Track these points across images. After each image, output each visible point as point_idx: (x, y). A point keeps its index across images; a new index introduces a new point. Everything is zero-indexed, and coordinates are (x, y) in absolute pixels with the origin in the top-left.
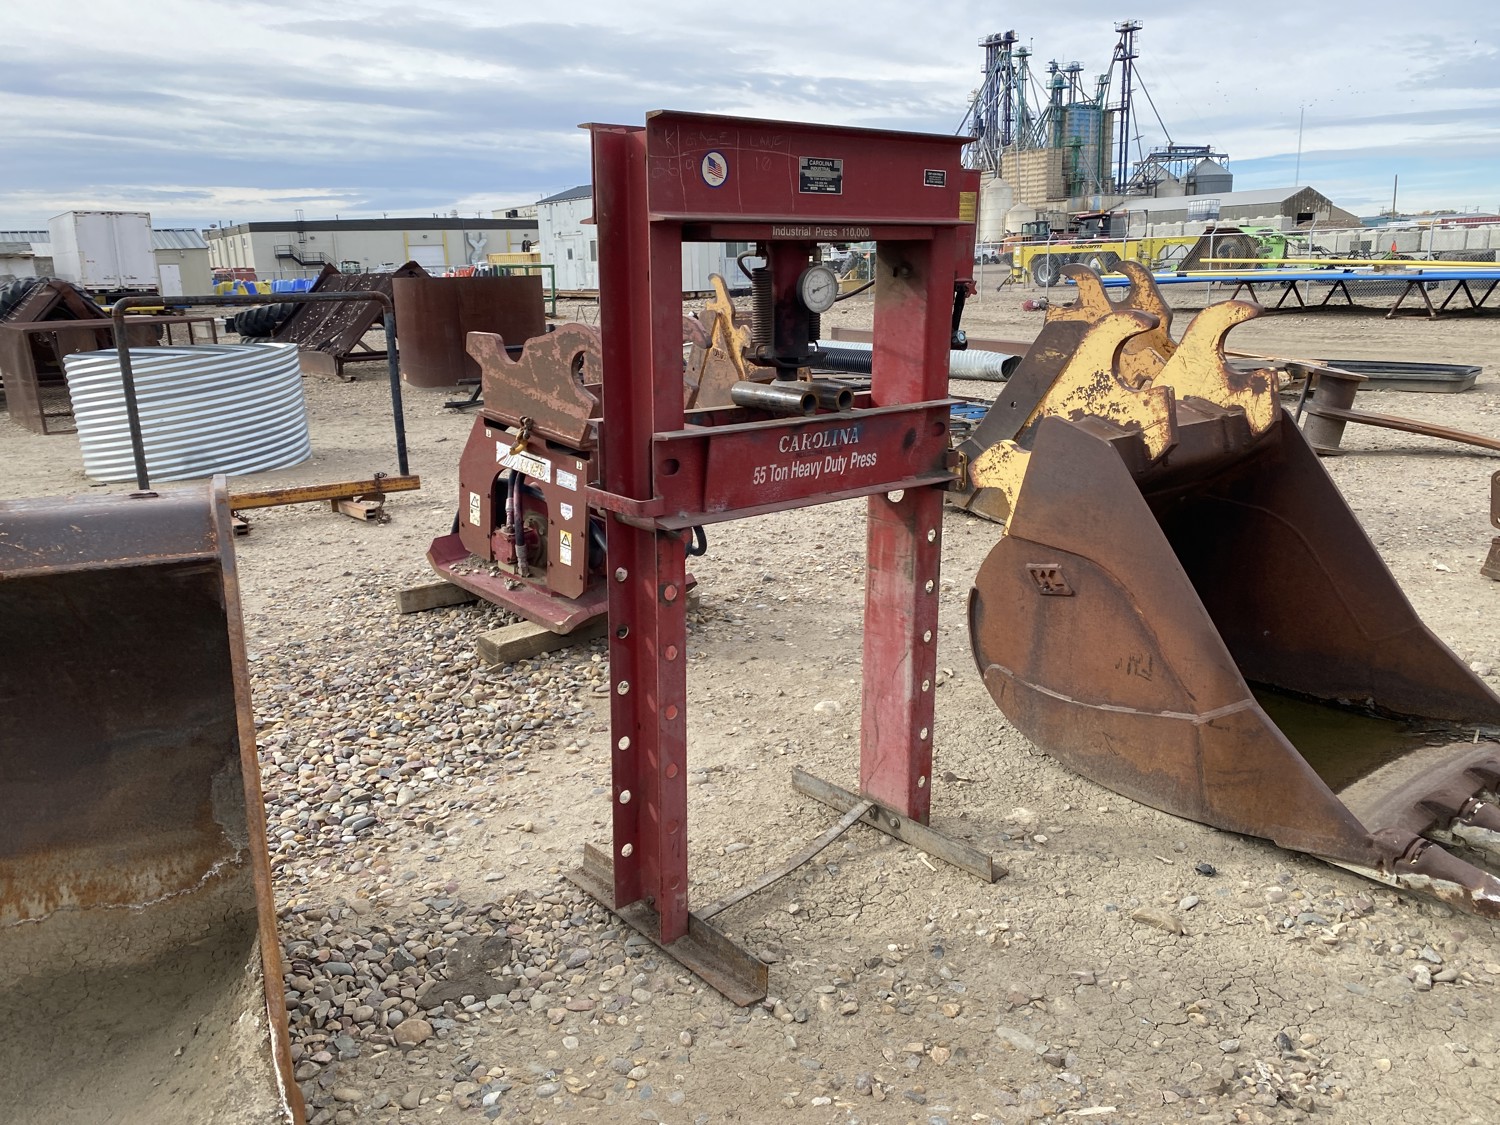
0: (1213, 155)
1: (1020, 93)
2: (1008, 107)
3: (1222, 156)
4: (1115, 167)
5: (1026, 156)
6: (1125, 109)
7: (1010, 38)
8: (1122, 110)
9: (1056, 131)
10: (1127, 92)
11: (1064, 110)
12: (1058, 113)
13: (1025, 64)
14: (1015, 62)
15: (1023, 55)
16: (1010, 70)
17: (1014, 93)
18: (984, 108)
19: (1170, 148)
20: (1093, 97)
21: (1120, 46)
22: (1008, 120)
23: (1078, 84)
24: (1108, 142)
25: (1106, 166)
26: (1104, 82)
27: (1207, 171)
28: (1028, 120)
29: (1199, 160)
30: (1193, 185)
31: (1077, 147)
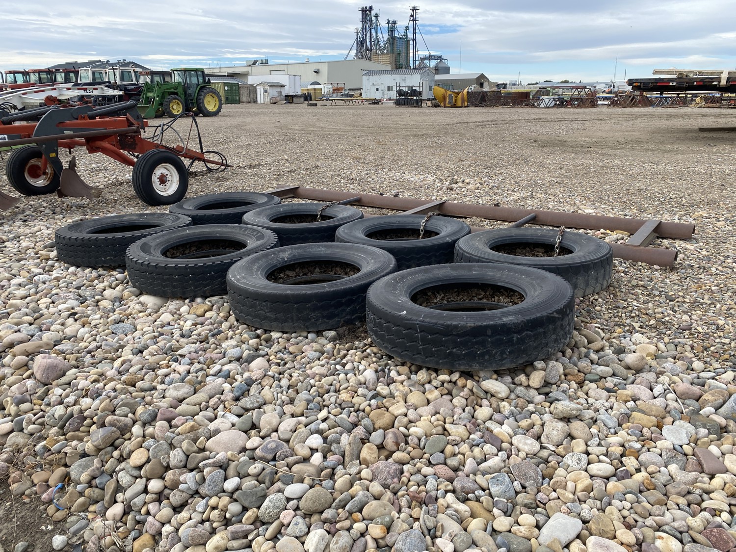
0: (443, 59)
1: (376, 32)
3: (445, 60)
7: (371, 8)
8: (413, 40)
9: (391, 48)
10: (415, 33)
11: (394, 39)
12: (392, 40)
13: (377, 20)
14: (373, 18)
15: (376, 16)
16: (371, 21)
17: (373, 31)
18: (360, 35)
19: (430, 56)
20: (403, 34)
21: (411, 16)
22: (371, 41)
24: (408, 52)
25: (409, 61)
26: (406, 29)
27: (441, 65)
29: (439, 61)
30: (437, 70)
31: (399, 54)
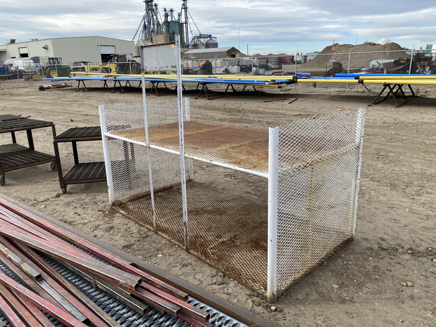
0: (212, 37)
1: (156, 16)
2: (153, 21)
3: (215, 38)
4: (185, 40)
5: (159, 36)
6: (186, 23)
9: (167, 28)
10: (186, 18)
11: (169, 22)
12: (166, 23)
13: (157, 8)
14: (154, 7)
15: (156, 5)
16: (153, 10)
17: (155, 17)
18: (146, 20)
19: (200, 35)
20: (177, 19)
21: (183, 5)
22: (153, 25)
23: (173, 16)
24: (182, 32)
25: (183, 39)
26: (180, 15)
27: (211, 42)
28: (160, 25)
29: (209, 39)
30: (207, 46)
31: (173, 34)
